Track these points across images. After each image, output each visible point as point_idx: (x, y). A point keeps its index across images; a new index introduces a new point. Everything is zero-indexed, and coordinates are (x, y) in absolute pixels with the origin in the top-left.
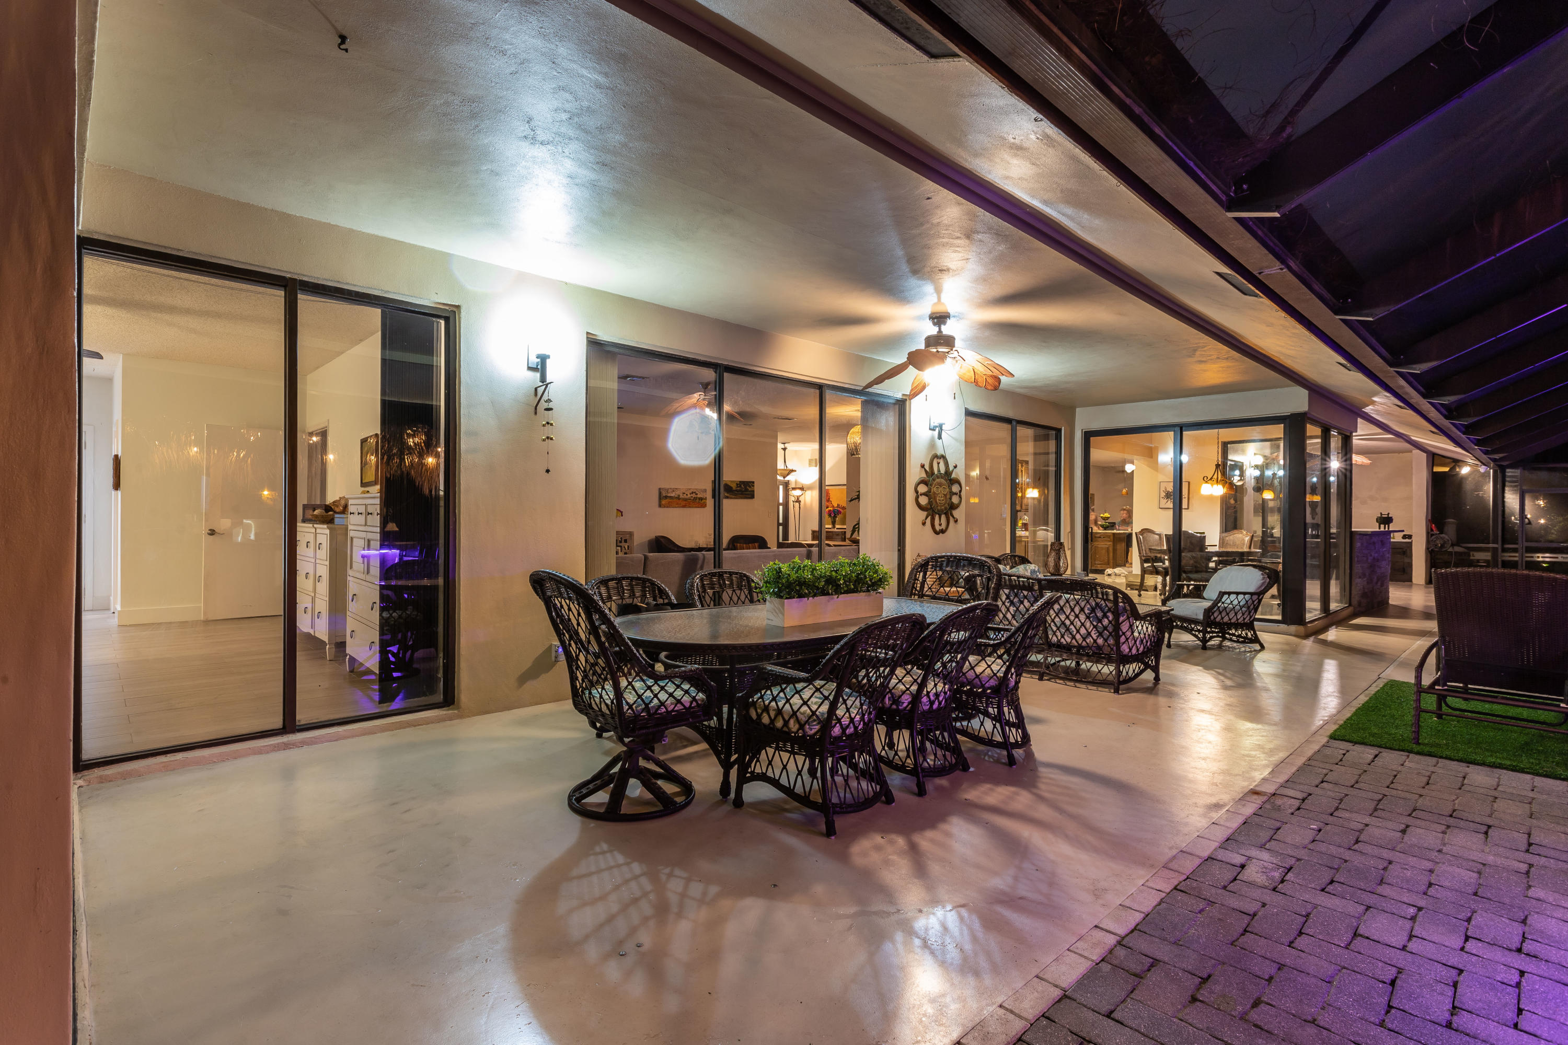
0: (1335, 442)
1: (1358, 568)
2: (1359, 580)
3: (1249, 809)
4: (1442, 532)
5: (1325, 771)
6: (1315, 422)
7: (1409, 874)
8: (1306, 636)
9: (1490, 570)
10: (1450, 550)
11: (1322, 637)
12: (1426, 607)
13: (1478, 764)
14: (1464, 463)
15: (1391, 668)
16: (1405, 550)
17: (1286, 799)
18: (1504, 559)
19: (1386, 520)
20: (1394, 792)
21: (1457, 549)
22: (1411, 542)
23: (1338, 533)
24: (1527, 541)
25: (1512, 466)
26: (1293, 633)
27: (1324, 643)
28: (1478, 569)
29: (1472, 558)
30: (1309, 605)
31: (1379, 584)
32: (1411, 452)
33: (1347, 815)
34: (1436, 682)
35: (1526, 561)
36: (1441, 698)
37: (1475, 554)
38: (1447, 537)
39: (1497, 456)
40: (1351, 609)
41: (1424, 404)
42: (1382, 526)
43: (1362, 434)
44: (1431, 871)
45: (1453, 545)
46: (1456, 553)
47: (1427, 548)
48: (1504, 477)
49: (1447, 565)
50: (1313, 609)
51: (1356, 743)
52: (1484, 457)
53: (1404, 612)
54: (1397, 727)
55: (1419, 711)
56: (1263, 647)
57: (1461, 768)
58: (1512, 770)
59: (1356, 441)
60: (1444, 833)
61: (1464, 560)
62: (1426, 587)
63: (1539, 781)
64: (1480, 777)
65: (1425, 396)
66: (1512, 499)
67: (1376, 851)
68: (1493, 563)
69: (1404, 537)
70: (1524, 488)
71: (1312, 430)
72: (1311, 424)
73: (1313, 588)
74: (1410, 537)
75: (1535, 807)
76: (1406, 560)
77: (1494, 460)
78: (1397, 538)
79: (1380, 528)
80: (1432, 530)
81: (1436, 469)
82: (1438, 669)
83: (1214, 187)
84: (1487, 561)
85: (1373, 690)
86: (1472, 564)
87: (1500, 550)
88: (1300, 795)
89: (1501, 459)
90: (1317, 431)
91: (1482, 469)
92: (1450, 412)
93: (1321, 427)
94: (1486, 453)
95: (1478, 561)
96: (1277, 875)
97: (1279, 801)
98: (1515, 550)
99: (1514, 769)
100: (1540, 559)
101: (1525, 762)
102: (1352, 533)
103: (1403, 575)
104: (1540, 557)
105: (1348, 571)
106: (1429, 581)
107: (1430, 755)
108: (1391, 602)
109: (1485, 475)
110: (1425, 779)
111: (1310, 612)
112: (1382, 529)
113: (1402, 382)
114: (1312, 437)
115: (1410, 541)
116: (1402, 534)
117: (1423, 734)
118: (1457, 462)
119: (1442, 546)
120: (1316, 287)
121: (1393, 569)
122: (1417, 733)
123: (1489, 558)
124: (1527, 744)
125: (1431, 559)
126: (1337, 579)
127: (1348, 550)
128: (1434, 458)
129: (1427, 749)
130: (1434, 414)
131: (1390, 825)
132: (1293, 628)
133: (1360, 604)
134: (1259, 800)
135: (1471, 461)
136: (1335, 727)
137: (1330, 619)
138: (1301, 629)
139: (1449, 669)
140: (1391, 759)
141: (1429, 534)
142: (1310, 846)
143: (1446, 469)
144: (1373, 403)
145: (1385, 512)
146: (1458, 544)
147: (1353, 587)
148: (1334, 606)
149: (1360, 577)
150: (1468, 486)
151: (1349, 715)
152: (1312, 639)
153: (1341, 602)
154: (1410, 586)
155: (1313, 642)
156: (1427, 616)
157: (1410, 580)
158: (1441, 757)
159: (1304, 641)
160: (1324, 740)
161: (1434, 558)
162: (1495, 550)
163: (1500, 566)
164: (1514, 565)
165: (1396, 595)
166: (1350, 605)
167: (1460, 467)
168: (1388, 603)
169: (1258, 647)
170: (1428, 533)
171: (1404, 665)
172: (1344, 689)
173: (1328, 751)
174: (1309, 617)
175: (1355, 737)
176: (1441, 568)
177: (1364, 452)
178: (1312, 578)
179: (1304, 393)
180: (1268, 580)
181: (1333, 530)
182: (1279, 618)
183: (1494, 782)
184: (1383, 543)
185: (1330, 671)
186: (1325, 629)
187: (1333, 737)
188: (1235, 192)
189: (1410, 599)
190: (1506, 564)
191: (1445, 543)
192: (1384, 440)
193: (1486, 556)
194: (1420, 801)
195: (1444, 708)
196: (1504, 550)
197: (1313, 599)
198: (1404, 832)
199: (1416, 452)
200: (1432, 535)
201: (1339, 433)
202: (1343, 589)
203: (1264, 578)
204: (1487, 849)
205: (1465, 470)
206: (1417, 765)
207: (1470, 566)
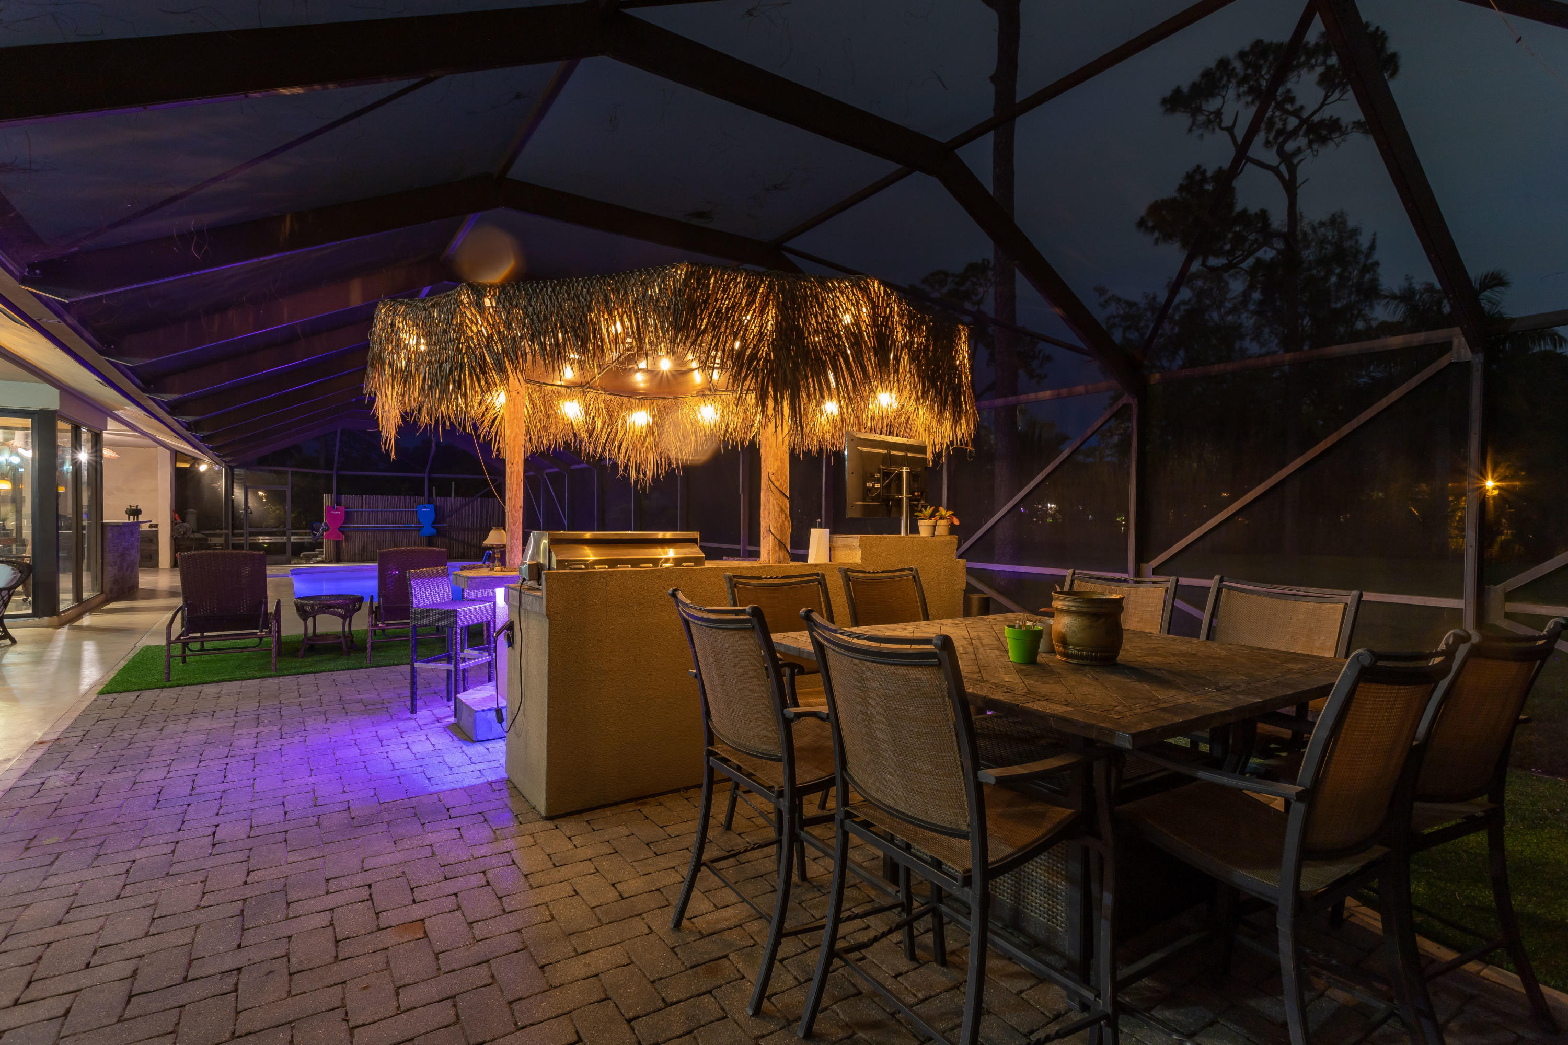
0: (85, 435)
1: (109, 558)
2: (110, 569)
3: (38, 753)
4: (184, 521)
5: (99, 715)
6: (66, 419)
7: (166, 748)
8: (61, 625)
9: (223, 551)
10: (192, 536)
11: (77, 623)
12: (171, 587)
13: (210, 683)
14: (202, 461)
15: (145, 637)
16: (152, 538)
17: (69, 739)
18: (235, 542)
19: (135, 512)
20: (154, 712)
21: (197, 535)
22: (157, 531)
23: (89, 525)
24: (250, 527)
25: (237, 467)
26: (46, 625)
27: (80, 628)
28: (216, 551)
29: (209, 542)
30: (62, 596)
31: (129, 571)
32: (156, 448)
33: (120, 733)
34: (181, 635)
35: (250, 544)
36: (185, 645)
37: (212, 539)
38: (188, 525)
39: (227, 459)
40: (103, 596)
41: (169, 419)
42: (132, 517)
43: (112, 431)
44: (180, 742)
45: (193, 532)
46: (196, 539)
47: (172, 536)
48: (233, 474)
49: (189, 549)
50: (66, 600)
51: (121, 692)
52: (217, 459)
53: (152, 594)
54: (153, 675)
55: (169, 656)
56: (14, 641)
57: (199, 688)
58: (230, 681)
59: (105, 435)
60: (187, 723)
61: (202, 544)
62: (171, 571)
63: (245, 683)
64: (210, 690)
65: (170, 414)
66: (238, 494)
67: (144, 744)
68: (226, 545)
69: (151, 526)
70: (248, 484)
71: (63, 426)
72: (62, 421)
73: (65, 582)
74: (156, 526)
75: (241, 696)
76: (153, 548)
77: (225, 462)
78: (145, 528)
79: (129, 519)
80: (176, 520)
81: (179, 465)
82: (183, 626)
83: (11, 267)
84: (221, 545)
85: (131, 656)
86: (209, 547)
87: (230, 534)
88: (81, 734)
89: (230, 461)
90: (68, 427)
91: (216, 468)
92: (189, 427)
93: (71, 424)
94: (218, 456)
95: (215, 545)
96: (73, 778)
97: (63, 742)
98: (242, 535)
99: (231, 680)
100: (261, 541)
101: (238, 674)
102: (103, 525)
103: (150, 561)
104: (261, 539)
105: (99, 561)
106: (174, 564)
107: (178, 686)
108: (140, 586)
109: (219, 472)
110: (175, 700)
111: (63, 603)
112: (131, 520)
113: (152, 403)
114: (62, 431)
115: (156, 529)
116: (149, 524)
117: (172, 674)
118: (196, 461)
119: (185, 533)
120: (87, 334)
121: (142, 557)
122: (168, 674)
123: (223, 542)
124: (240, 665)
125: (175, 545)
126: (88, 569)
127: (99, 541)
128: (176, 455)
129: (175, 683)
130: (176, 426)
131: (151, 729)
132: (45, 620)
133: (111, 591)
134: (46, 746)
135: (207, 459)
136: (102, 687)
137: (83, 606)
138: (54, 619)
139: (191, 624)
140: (149, 696)
141: (174, 523)
142: (96, 756)
143: (188, 465)
144: (124, 409)
145: (134, 505)
146: (198, 531)
147: (105, 577)
148: (86, 595)
149: (111, 566)
150: (206, 481)
151: (112, 676)
152: (67, 627)
153: (93, 590)
154: (157, 571)
155: (69, 629)
156: (172, 594)
157: (157, 566)
158: (185, 685)
159: (58, 630)
160: (94, 697)
161: (177, 544)
162: (227, 535)
163: (230, 548)
164: (240, 547)
165: (145, 580)
166: (102, 592)
167: (199, 464)
168: (137, 587)
169: (8, 642)
170: (172, 522)
171: (156, 633)
172: (103, 660)
173: (97, 703)
174: (62, 607)
175: (120, 688)
176: (184, 552)
177: (113, 445)
178: (65, 572)
179: (56, 392)
180: (20, 574)
181: (85, 523)
182: (30, 611)
183: (219, 690)
184: (132, 534)
185: (89, 650)
186: (79, 616)
187: (101, 693)
188: (28, 272)
189: (157, 583)
190: (235, 546)
191: (187, 530)
192: (130, 436)
193: (219, 540)
194: (172, 712)
195: (187, 652)
196: (233, 535)
197: (65, 591)
198: (161, 730)
199: (160, 448)
200: (176, 524)
201: (89, 430)
202: (94, 579)
203: (15, 573)
204: (213, 722)
205: (203, 468)
206: (168, 695)
207: (210, 549)
